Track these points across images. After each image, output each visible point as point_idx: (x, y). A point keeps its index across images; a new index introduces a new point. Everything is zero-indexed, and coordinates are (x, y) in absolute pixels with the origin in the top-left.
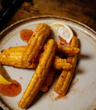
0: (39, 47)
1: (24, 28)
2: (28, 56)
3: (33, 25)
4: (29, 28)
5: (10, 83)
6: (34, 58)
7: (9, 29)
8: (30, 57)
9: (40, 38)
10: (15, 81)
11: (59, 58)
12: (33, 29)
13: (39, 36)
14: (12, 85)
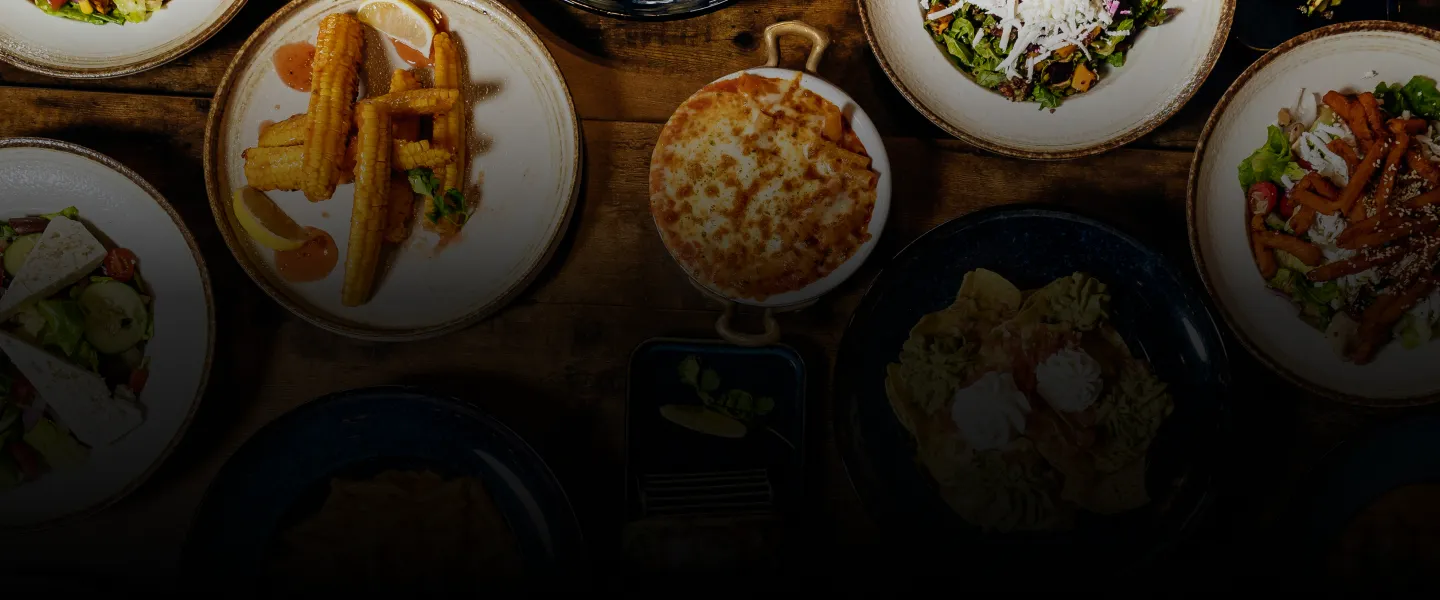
0: (340, 127)
1: (282, 44)
2: (318, 171)
3: (305, 22)
4: (296, 39)
5: (300, 243)
6: (336, 169)
7: (236, 66)
8: (323, 174)
9: (336, 91)
10: (312, 229)
11: (408, 141)
12: (309, 37)
13: (330, 85)
14: (306, 244)
